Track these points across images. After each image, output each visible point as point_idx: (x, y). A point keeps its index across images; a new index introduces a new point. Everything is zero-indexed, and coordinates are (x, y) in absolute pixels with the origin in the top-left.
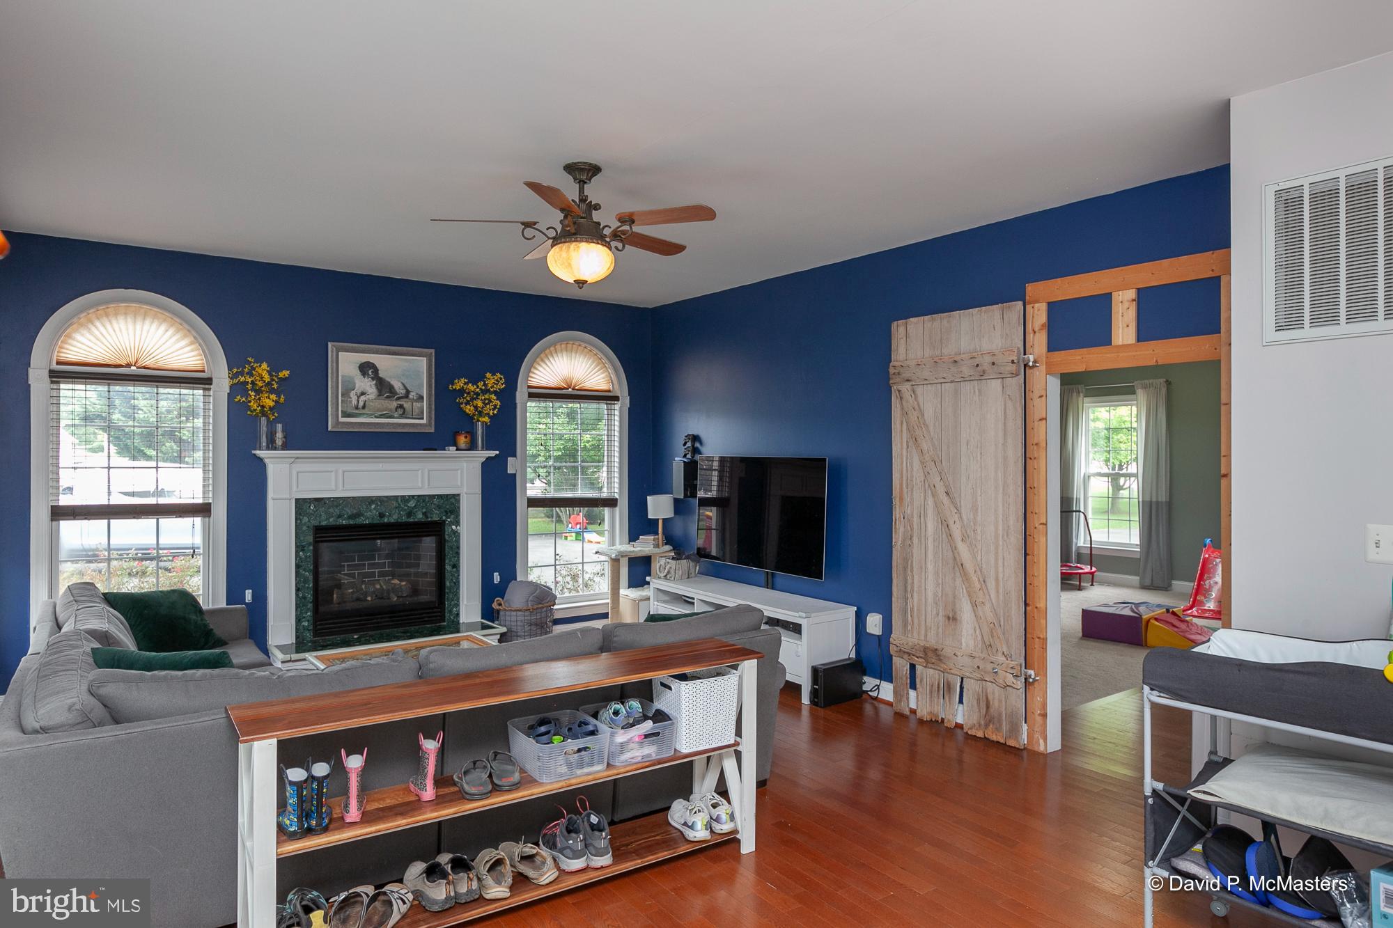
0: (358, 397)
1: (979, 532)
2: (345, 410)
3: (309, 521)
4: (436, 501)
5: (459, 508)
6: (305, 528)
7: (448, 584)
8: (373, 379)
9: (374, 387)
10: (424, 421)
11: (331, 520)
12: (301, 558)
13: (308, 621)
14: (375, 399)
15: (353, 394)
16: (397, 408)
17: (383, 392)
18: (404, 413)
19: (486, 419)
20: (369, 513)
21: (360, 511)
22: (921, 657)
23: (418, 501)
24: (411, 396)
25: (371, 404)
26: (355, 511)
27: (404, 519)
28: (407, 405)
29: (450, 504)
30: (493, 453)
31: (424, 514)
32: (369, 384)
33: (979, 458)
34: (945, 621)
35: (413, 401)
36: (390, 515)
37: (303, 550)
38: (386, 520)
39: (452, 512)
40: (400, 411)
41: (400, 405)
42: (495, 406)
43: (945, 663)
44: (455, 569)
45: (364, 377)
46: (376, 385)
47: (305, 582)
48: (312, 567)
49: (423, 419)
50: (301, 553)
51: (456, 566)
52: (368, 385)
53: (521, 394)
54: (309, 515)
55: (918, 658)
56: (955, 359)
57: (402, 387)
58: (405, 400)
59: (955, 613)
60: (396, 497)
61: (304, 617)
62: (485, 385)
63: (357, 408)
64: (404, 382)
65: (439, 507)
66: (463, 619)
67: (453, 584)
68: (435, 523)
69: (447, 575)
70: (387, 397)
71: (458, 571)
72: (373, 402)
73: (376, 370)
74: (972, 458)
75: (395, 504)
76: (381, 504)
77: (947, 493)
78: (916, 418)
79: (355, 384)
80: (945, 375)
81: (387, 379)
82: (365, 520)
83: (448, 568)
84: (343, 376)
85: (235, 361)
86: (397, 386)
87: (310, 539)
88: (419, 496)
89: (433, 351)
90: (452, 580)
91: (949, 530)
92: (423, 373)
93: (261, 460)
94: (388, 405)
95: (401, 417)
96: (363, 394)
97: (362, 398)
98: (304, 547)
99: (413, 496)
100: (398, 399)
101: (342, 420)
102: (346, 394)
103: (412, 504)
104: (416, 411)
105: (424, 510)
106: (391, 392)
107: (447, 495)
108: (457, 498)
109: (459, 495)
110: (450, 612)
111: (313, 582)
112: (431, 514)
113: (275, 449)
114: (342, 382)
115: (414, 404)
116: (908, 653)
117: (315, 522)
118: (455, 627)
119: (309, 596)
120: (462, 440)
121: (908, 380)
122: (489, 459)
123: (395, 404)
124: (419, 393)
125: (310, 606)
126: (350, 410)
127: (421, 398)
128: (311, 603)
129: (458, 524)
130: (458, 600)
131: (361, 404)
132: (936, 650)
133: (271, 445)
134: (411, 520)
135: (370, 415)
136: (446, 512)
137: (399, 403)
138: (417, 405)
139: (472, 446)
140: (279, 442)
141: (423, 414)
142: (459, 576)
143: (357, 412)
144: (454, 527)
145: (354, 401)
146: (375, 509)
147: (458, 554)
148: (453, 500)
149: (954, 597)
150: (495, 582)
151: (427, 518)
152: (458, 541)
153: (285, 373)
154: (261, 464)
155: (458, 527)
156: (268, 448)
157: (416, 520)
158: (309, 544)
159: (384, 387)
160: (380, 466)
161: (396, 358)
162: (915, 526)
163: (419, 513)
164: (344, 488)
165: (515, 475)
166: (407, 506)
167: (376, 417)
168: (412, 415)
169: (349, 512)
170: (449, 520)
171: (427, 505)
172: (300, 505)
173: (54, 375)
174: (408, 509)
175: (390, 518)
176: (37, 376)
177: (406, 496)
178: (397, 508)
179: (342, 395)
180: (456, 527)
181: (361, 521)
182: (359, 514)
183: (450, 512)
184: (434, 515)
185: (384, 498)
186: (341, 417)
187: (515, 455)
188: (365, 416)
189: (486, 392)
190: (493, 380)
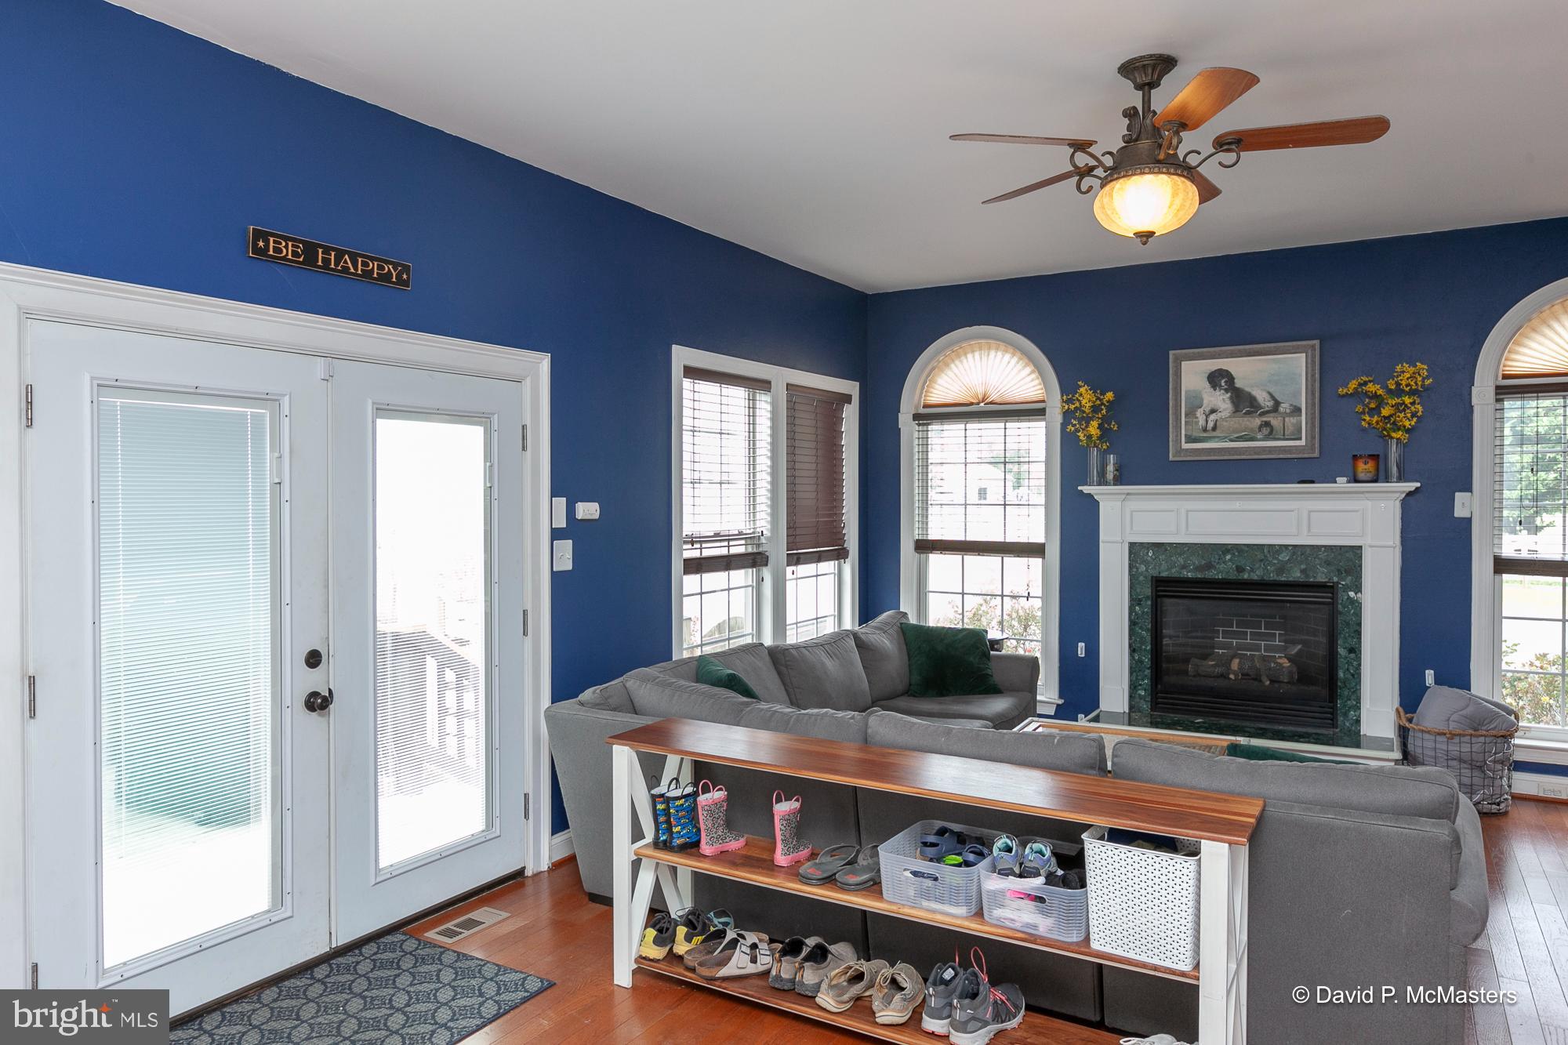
0: (1207, 416)
2: (1188, 434)
3: (1147, 570)
4: (1322, 555)
5: (1361, 566)
6: (1141, 578)
7: (1341, 674)
8: (1226, 391)
9: (1228, 401)
10: (1303, 442)
11: (1174, 570)
12: (1136, 614)
13: (1145, 690)
14: (1230, 417)
15: (1200, 413)
16: (1260, 428)
17: (1241, 407)
19: (1402, 434)
20: (1223, 565)
21: (1211, 562)
23: (1294, 553)
24: (1281, 409)
25: (1225, 423)
26: (1204, 562)
27: (1273, 576)
28: (1276, 422)
29: (1348, 560)
30: (1419, 485)
31: (1302, 571)
32: (1221, 397)
36: (1252, 570)
37: (1139, 604)
38: (1246, 576)
39: (1348, 572)
40: (1266, 431)
41: (1266, 422)
44: (1352, 655)
45: (1215, 390)
46: (1231, 398)
47: (1143, 642)
48: (1150, 626)
49: (1300, 439)
50: (1137, 608)
51: (1355, 650)
52: (1220, 400)
53: (1481, 392)
54: (1146, 563)
57: (1268, 397)
58: (1272, 415)
60: (1261, 547)
61: (1140, 685)
62: (1398, 384)
63: (1205, 430)
64: (1271, 391)
65: (1328, 563)
66: (1367, 729)
67: (1350, 676)
68: (1320, 585)
69: (1341, 662)
70: (1248, 413)
71: (1359, 659)
72: (1226, 421)
73: (1230, 378)
75: (1260, 556)
76: (1239, 555)
79: (1202, 399)
81: (1247, 389)
82: (1218, 574)
83: (1342, 651)
84: (1186, 392)
85: (1068, 389)
86: (1262, 397)
87: (1148, 591)
88: (1295, 546)
89: (1317, 342)
90: (1348, 669)
92: (1300, 375)
93: (1090, 496)
94: (1248, 423)
95: (1267, 438)
96: (1213, 411)
97: (1213, 417)
98: (1140, 600)
99: (1286, 546)
100: (1263, 414)
101: (1185, 446)
102: (1191, 413)
103: (1284, 557)
104: (1290, 429)
105: (1303, 567)
106: (1252, 406)
107: (1341, 547)
108: (1359, 552)
109: (1361, 547)
110: (1345, 715)
111: (1151, 644)
112: (1314, 572)
113: (1106, 483)
114: (1186, 399)
115: (1287, 419)
117: (1155, 573)
118: (1354, 739)
119: (1147, 660)
120: (1361, 468)
122: (1409, 494)
123: (1258, 421)
124: (1294, 404)
125: (1148, 672)
126: (1196, 434)
127: (1297, 410)
128: (1148, 669)
129: (1358, 589)
130: (1358, 700)
131: (1211, 425)
133: (1102, 481)
134: (1283, 579)
135: (1222, 439)
136: (1339, 570)
137: (1265, 419)
138: (1291, 421)
139: (1381, 476)
140: (1110, 476)
141: (1301, 432)
142: (1360, 665)
143: (1205, 435)
144: (1352, 594)
145: (1201, 421)
146: (1230, 560)
147: (1359, 633)
148: (1350, 555)
151: (1307, 576)
152: (1358, 614)
153: (1110, 396)
154: (1092, 505)
155: (1359, 595)
156: (1099, 484)
157: (1291, 579)
158: (1147, 598)
159: (1242, 401)
160: (1237, 505)
161: (1260, 360)
163: (1296, 569)
164: (1188, 533)
165: (1469, 521)
166: (1277, 559)
167: (1231, 441)
168: (1284, 435)
169: (1197, 562)
170: (1344, 583)
171: (1307, 559)
172: (1136, 550)
173: (917, 417)
174: (1278, 563)
175: (1252, 574)
176: (905, 420)
177: (1275, 545)
178: (1261, 561)
179: (1186, 415)
180: (1356, 594)
181: (1212, 574)
182: (1209, 566)
183: (1346, 571)
184: (1319, 574)
185: (1243, 547)
186: (1186, 443)
187: (1468, 488)
188: (1216, 440)
189: (1399, 393)
190: (1412, 376)
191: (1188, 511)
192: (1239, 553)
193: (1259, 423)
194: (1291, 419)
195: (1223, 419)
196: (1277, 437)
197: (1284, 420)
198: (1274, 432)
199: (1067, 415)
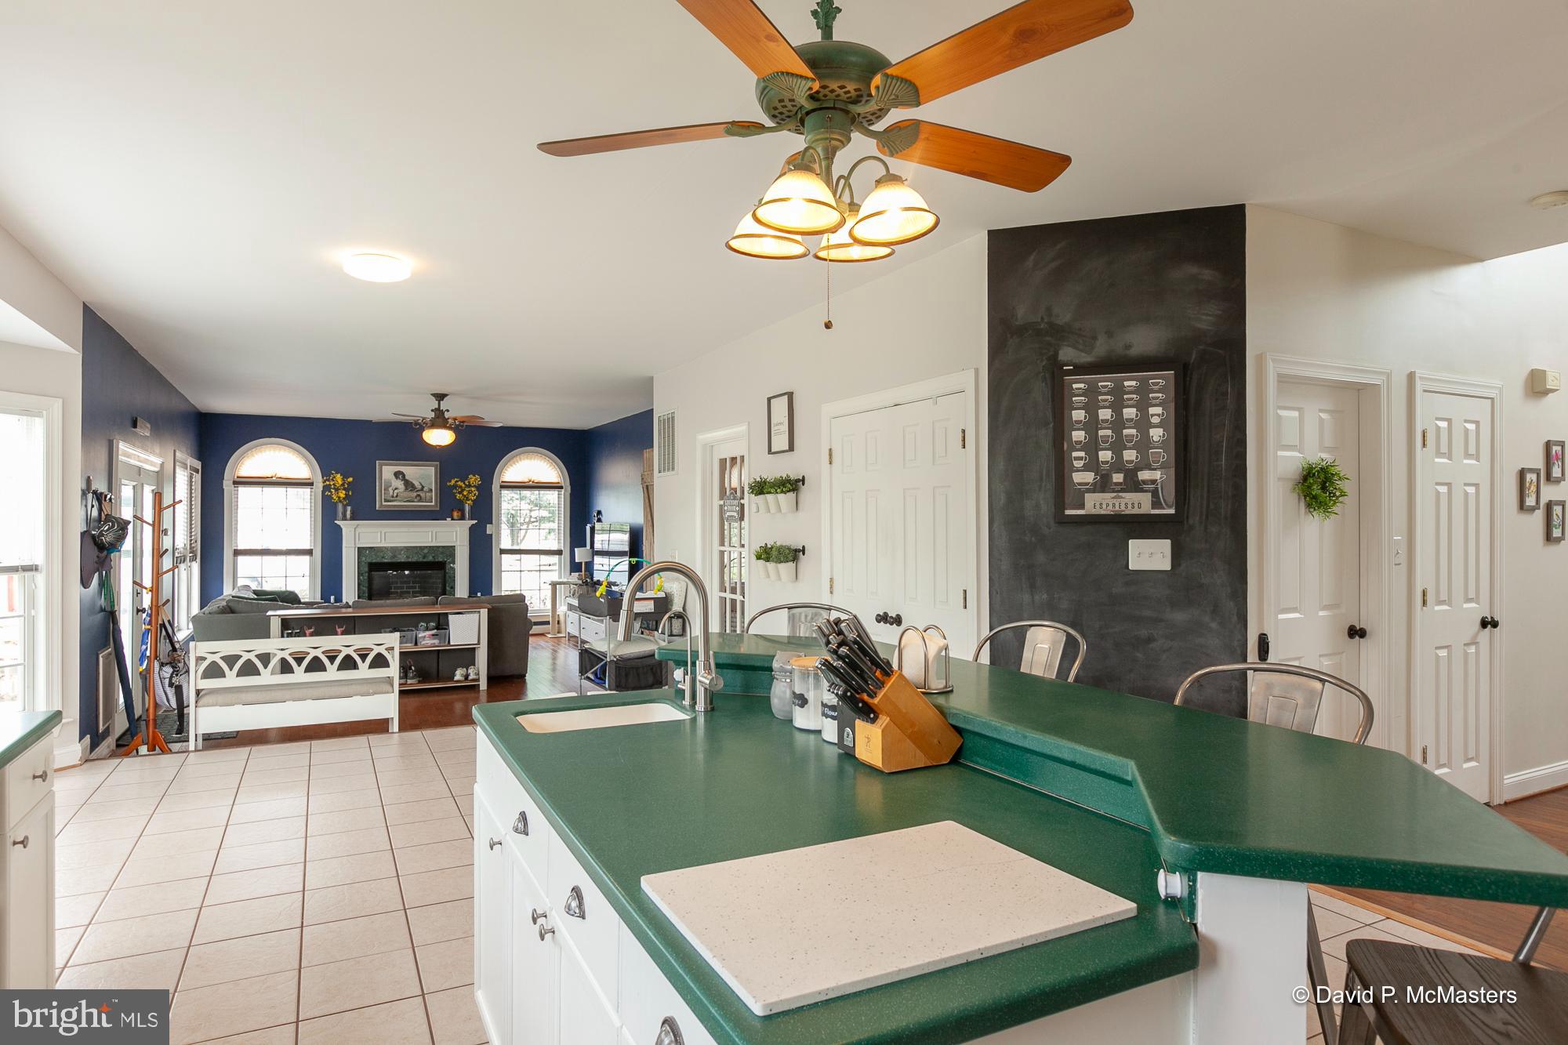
3: (366, 560)
4: (440, 549)
5: (454, 553)
6: (363, 563)
10: (433, 504)
11: (378, 559)
12: (361, 580)
15: (390, 489)
19: (471, 502)
20: (400, 556)
21: (395, 555)
23: (430, 549)
26: (392, 555)
27: (421, 560)
29: (450, 551)
30: (474, 522)
31: (433, 557)
35: (426, 492)
36: (413, 557)
37: (362, 576)
38: (410, 560)
39: (450, 556)
40: (418, 498)
42: (475, 495)
44: (452, 590)
47: (364, 594)
48: (368, 586)
49: (432, 502)
51: (452, 588)
52: (400, 484)
53: (495, 487)
54: (366, 556)
60: (416, 547)
62: (469, 482)
63: (393, 497)
65: (442, 553)
68: (441, 562)
69: (447, 593)
71: (454, 591)
73: (404, 476)
75: (416, 551)
76: (408, 551)
82: (398, 560)
83: (448, 588)
85: (326, 473)
86: (417, 484)
87: (366, 569)
88: (430, 546)
89: (438, 464)
92: (432, 476)
93: (339, 526)
96: (396, 489)
97: (396, 491)
98: (363, 574)
99: (426, 547)
101: (384, 503)
103: (426, 551)
104: (428, 498)
105: (433, 555)
107: (447, 546)
108: (454, 548)
109: (454, 546)
112: (437, 557)
113: (346, 520)
117: (369, 561)
120: (455, 514)
122: (473, 525)
123: (415, 494)
126: (388, 498)
127: (431, 490)
129: (454, 563)
131: (395, 495)
133: (344, 518)
134: (424, 560)
135: (400, 501)
136: (447, 556)
139: (462, 518)
140: (348, 516)
141: (432, 499)
142: (455, 593)
144: (451, 565)
145: (391, 493)
146: (403, 554)
147: (454, 580)
148: (451, 549)
151: (435, 559)
152: (454, 573)
153: (351, 479)
154: (339, 529)
156: (343, 520)
157: (429, 560)
158: (366, 572)
159: (409, 485)
160: (406, 529)
163: (430, 556)
164: (385, 542)
165: (492, 535)
166: (423, 552)
169: (387, 555)
170: (448, 560)
171: (434, 552)
172: (361, 551)
173: (235, 483)
174: (423, 554)
175: (412, 559)
176: (227, 484)
177: (422, 546)
178: (416, 553)
180: (453, 565)
181: (395, 560)
182: (394, 557)
184: (439, 557)
185: (409, 548)
187: (491, 523)
189: (469, 486)
190: (474, 479)
199: (326, 488)
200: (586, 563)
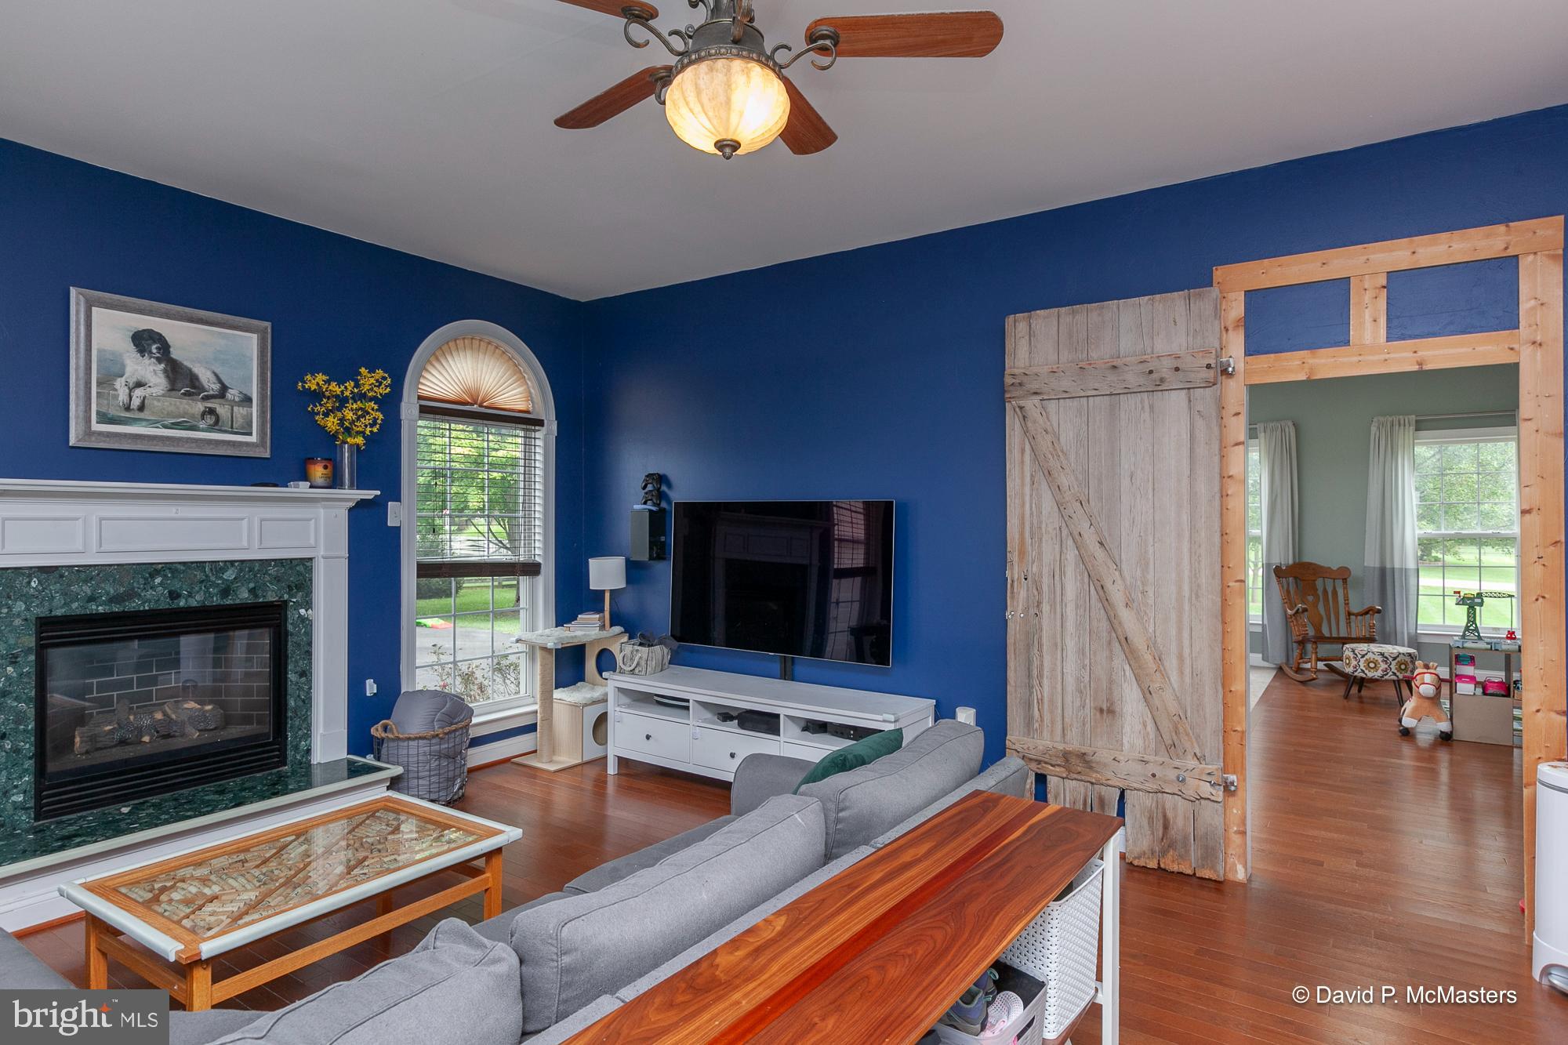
1: (1151, 594)
2: (104, 410)
3: (29, 610)
4: (272, 571)
5: (311, 580)
6: (18, 623)
7: (292, 703)
8: (159, 360)
9: (161, 375)
10: (253, 439)
11: (74, 606)
12: (9, 679)
13: (24, 794)
14: (163, 396)
15: (119, 383)
16: (203, 414)
17: (179, 385)
18: (217, 422)
19: (360, 440)
20: (150, 591)
21: (133, 588)
22: (1058, 765)
23: (241, 570)
24: (229, 396)
25: (156, 403)
26: (122, 590)
27: (216, 600)
28: (222, 410)
29: (299, 573)
30: (370, 494)
31: (252, 591)
32: (151, 368)
33: (1150, 496)
34: (1095, 715)
35: (233, 404)
36: (190, 595)
37: (14, 665)
38: (182, 603)
39: (299, 587)
40: (210, 420)
41: (210, 408)
42: (375, 419)
43: (1097, 772)
44: (303, 679)
45: (143, 357)
46: (165, 371)
47: (19, 720)
48: (33, 696)
49: (250, 434)
50: (8, 670)
51: (306, 674)
52: (151, 371)
53: (408, 409)
54: (29, 598)
55: (1052, 766)
56: (1114, 364)
57: (213, 379)
58: (218, 400)
59: (1110, 701)
60: (201, 565)
61: (17, 786)
62: (357, 385)
63: (128, 408)
64: (218, 371)
65: (277, 579)
66: (318, 757)
67: (301, 703)
68: (270, 606)
69: (291, 688)
70: (187, 394)
71: (309, 682)
72: (159, 401)
74: (1139, 498)
75: (200, 575)
76: (173, 577)
77: (1101, 543)
78: (1050, 444)
79: (123, 366)
80: (1097, 386)
81: (187, 363)
82: (143, 604)
83: (292, 677)
84: (99, 351)
86: (205, 377)
87: (32, 642)
88: (242, 562)
89: (268, 324)
90: (299, 696)
91: (1104, 592)
92: (252, 360)
94: (187, 406)
95: (211, 428)
96: (139, 384)
97: (139, 393)
98: (16, 658)
99: (232, 562)
100: (207, 398)
101: (96, 427)
102: (106, 381)
103: (230, 575)
104: (239, 422)
105: (252, 585)
106: (194, 387)
107: (291, 560)
108: (308, 564)
109: (311, 559)
110: (296, 748)
111: (36, 723)
112: (263, 591)
114: (99, 361)
115: (236, 409)
116: (1036, 760)
117: (39, 611)
118: (304, 777)
120: (318, 472)
121: (1036, 393)
122: (362, 504)
123: (200, 407)
125: (28, 765)
126: (113, 412)
127: (247, 400)
128: (31, 758)
129: (308, 605)
130: (309, 728)
131: (136, 402)
132: (1085, 754)
134: (229, 602)
135: (153, 423)
136: (289, 587)
137: (209, 405)
138: (240, 411)
139: (335, 482)
141: (251, 426)
142: (310, 688)
143: (128, 415)
144: (302, 611)
145: (122, 394)
146: (161, 584)
147: (309, 653)
148: (300, 568)
149: (1111, 682)
150: (368, 694)
151: (256, 596)
152: (309, 634)
155: (310, 611)
157: (238, 602)
158: (27, 652)
159: (180, 377)
161: (204, 330)
162: (1045, 588)
163: (244, 588)
164: (102, 549)
165: (398, 528)
166: (221, 578)
167: (165, 427)
168: (232, 428)
169: (112, 591)
170: (295, 600)
171: (255, 576)
172: (8, 580)
174: (223, 583)
175: (190, 599)
177: (219, 562)
178: (202, 582)
179: (99, 384)
180: (306, 611)
181: (135, 605)
182: (131, 594)
183: (296, 586)
184: (270, 593)
185: (179, 566)
186: (97, 423)
187: (398, 499)
188: (144, 423)
189: (362, 397)
190: (371, 380)
191: (101, 519)
192: (172, 573)
193: (202, 409)
194: (241, 408)
195: (157, 398)
196: (223, 428)
197: (232, 410)
198: (220, 424)
200: (612, 592)
